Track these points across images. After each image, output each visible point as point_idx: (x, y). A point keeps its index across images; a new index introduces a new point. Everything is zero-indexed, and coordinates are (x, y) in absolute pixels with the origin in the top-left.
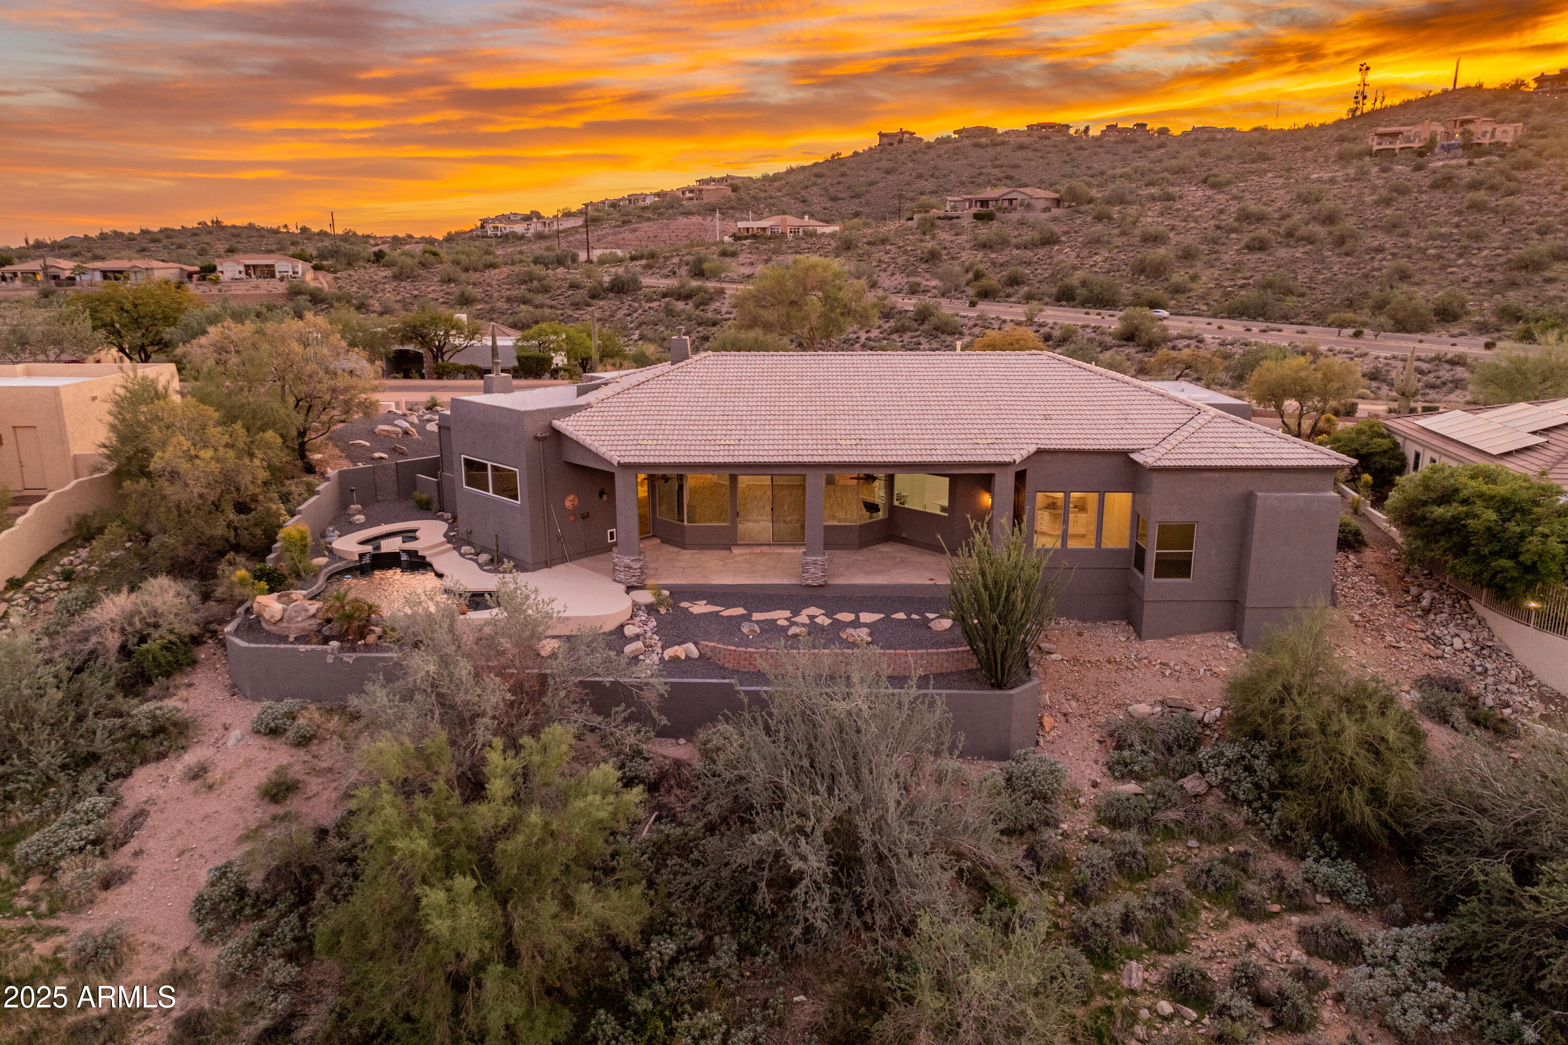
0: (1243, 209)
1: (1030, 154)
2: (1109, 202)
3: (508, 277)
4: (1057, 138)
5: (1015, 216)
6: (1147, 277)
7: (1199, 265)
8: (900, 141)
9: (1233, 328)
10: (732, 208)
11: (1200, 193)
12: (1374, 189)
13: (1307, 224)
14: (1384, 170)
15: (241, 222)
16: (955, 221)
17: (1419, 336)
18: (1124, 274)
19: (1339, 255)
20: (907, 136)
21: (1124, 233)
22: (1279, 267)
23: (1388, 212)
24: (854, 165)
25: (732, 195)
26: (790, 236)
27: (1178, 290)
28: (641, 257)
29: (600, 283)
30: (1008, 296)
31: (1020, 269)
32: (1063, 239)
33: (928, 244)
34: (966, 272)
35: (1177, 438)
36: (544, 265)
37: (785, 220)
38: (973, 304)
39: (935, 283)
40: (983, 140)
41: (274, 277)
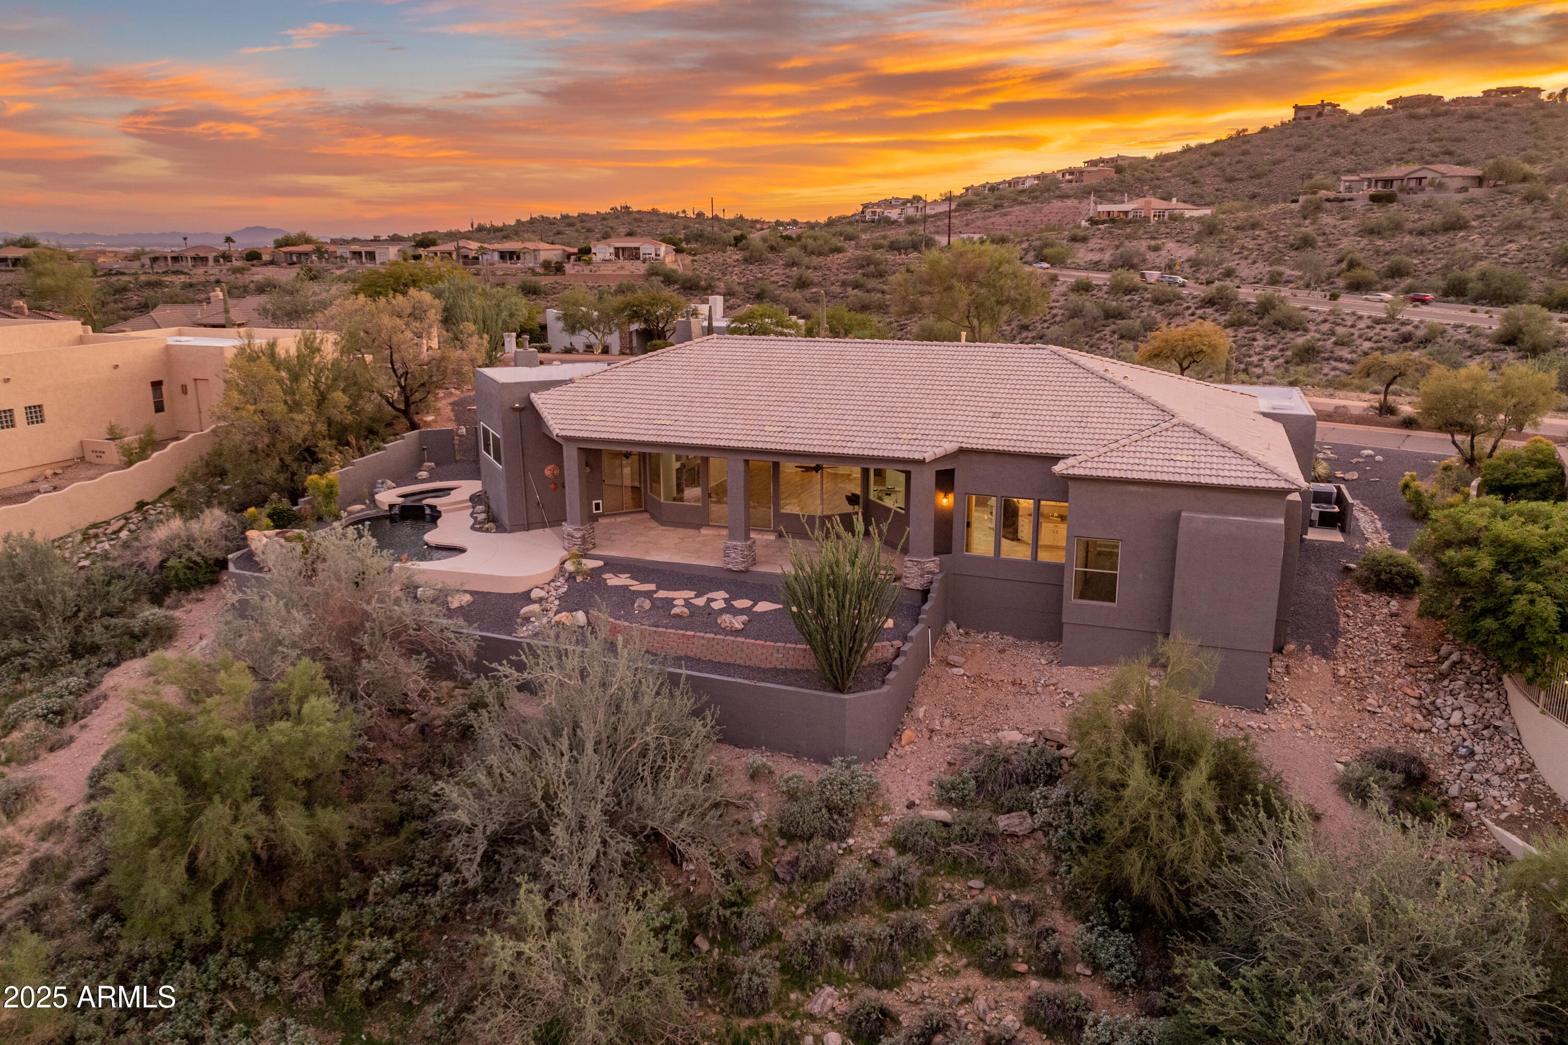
1: (1481, 125)
4: (1521, 104)
8: (1320, 115)
18: (1541, 265)
20: (1328, 108)
21: (1556, 217)
24: (1260, 142)
25: (1116, 176)
26: (1153, 220)
30: (1385, 288)
31: (1406, 259)
32: (1474, 223)
33: (1303, 229)
34: (1340, 261)
35: (1113, 446)
36: (899, 250)
37: (1149, 203)
38: (1334, 297)
39: (1298, 273)
40: (1422, 111)
41: (638, 259)
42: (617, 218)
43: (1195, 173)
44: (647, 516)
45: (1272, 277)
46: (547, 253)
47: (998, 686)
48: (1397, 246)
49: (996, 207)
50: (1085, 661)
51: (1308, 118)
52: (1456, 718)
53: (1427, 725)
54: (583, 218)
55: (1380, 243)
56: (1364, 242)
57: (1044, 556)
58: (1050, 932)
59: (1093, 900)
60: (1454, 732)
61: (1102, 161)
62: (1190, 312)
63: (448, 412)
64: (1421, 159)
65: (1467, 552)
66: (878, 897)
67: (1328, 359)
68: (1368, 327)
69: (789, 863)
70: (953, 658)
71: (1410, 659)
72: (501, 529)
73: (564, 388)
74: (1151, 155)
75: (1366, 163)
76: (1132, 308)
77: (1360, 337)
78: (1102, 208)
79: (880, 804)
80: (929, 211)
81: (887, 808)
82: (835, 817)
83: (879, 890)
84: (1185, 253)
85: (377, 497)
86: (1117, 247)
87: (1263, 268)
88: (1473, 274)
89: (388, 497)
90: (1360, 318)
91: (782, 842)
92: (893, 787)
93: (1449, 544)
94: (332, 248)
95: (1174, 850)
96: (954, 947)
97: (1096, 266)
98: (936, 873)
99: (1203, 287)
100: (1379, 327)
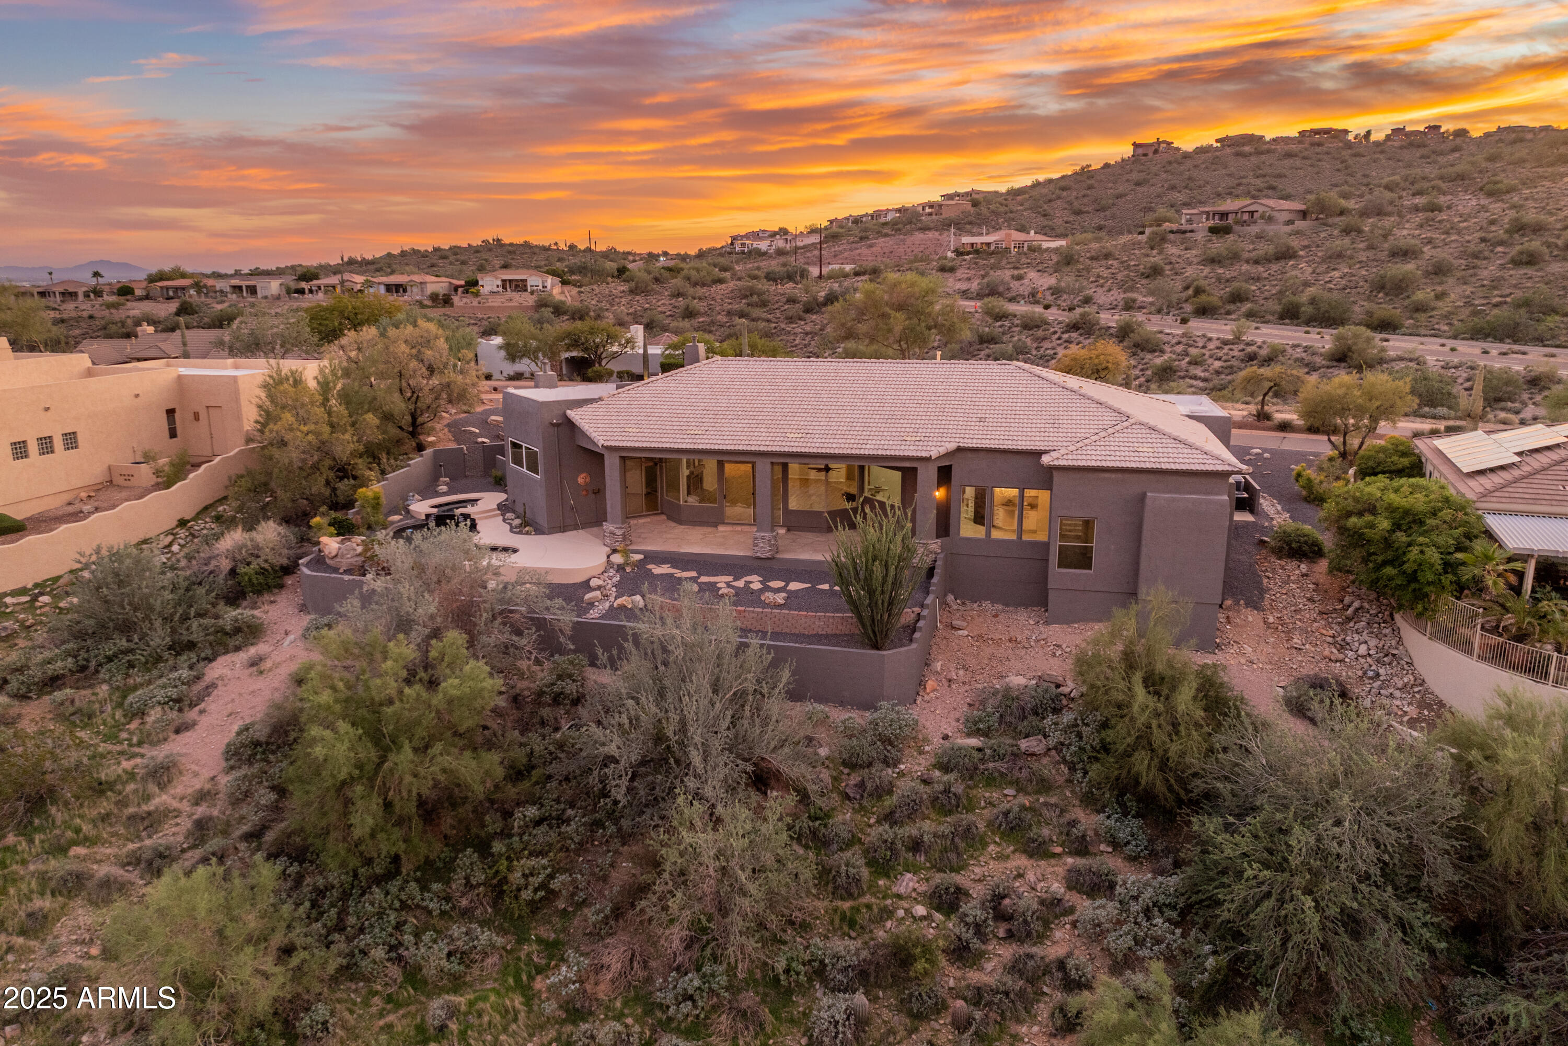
0: (1519, 220)
1: (1298, 162)
2: (1364, 214)
3: (732, 292)
4: (1332, 145)
5: (1254, 229)
6: (1387, 294)
7: (1451, 281)
8: (1156, 152)
9: (1469, 350)
10: (970, 223)
11: (1474, 202)
15: (519, 240)
16: (1188, 235)
18: (1361, 290)
20: (1163, 145)
21: (1371, 247)
22: (1546, 284)
24: (1103, 177)
25: (972, 210)
26: (1014, 251)
27: (1419, 308)
28: (864, 273)
29: (815, 299)
30: (1228, 313)
31: (1245, 285)
32: (1301, 253)
33: (1152, 259)
34: (1187, 288)
35: (1087, 441)
36: (775, 280)
37: (1007, 235)
38: (1184, 321)
39: (1151, 299)
40: (1247, 149)
41: (526, 290)
42: (490, 250)
43: (1045, 207)
44: (664, 517)
45: (1126, 303)
46: (434, 285)
47: (998, 643)
48: (1236, 274)
49: (861, 239)
50: (1067, 619)
51: (1145, 155)
52: (1363, 649)
53: (1341, 656)
54: (455, 250)
55: (1220, 271)
56: (1207, 270)
57: (1025, 537)
58: (1073, 823)
59: (1107, 795)
60: (1363, 661)
61: (958, 195)
62: (1056, 336)
63: (445, 434)
64: (1248, 194)
65: (1368, 518)
66: (933, 807)
67: (1183, 378)
68: (1217, 348)
69: (856, 785)
70: (956, 623)
71: (1321, 608)
72: (539, 531)
73: (595, 405)
74: (1003, 189)
75: (1199, 197)
76: (1003, 333)
77: (1211, 357)
78: (966, 240)
79: (920, 737)
80: (800, 244)
81: (926, 740)
82: (889, 748)
83: (934, 800)
84: (1047, 282)
85: (411, 508)
86: (983, 277)
87: (1117, 296)
88: (1304, 298)
89: (421, 507)
90: (1210, 339)
91: (846, 771)
92: (928, 724)
93: (1349, 514)
94: (210, 282)
95: (1174, 748)
96: (1001, 838)
97: (965, 294)
98: (976, 786)
99: (1066, 313)
100: (1227, 347)
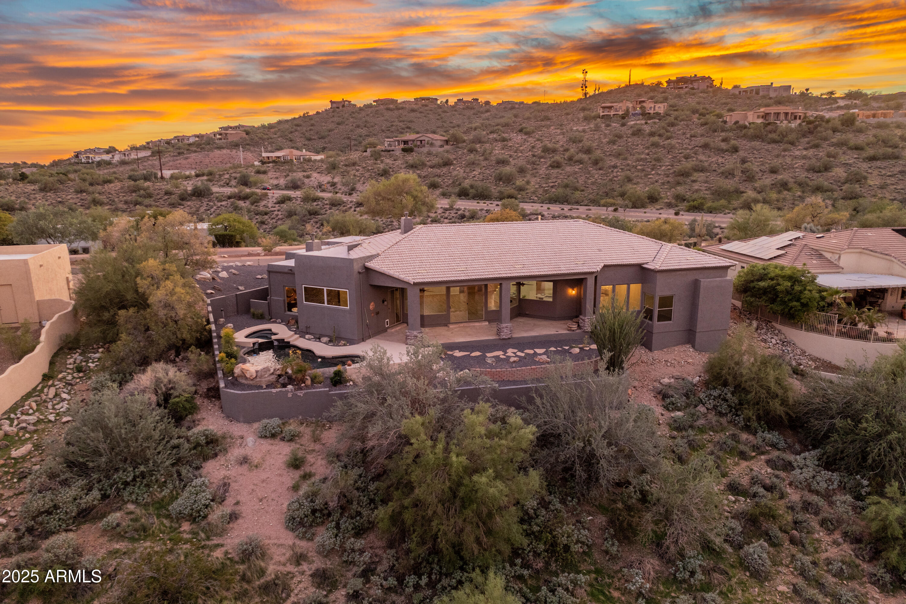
0: (545, 146)
1: (419, 115)
2: (473, 142)
3: (122, 188)
4: (432, 106)
5: (425, 150)
6: (504, 182)
7: (529, 176)
8: (343, 106)
9: (555, 209)
10: (248, 144)
11: (519, 137)
12: (605, 135)
13: (578, 154)
14: (608, 126)
16: (391, 152)
17: (642, 210)
18: (491, 181)
19: (596, 170)
20: (347, 103)
21: (486, 159)
22: (568, 176)
23: (615, 147)
24: (318, 119)
25: (247, 137)
26: (296, 161)
27: (521, 189)
28: (203, 175)
29: (186, 191)
32: (455, 162)
33: (379, 166)
35: (663, 257)
37: (292, 152)
40: (391, 106)
43: (290, 135)
49: (179, 154)
51: (338, 108)
61: (231, 128)
72: (351, 343)
77: (442, 217)
84: (325, 179)
86: (285, 177)
88: (466, 185)
100: (448, 212)
